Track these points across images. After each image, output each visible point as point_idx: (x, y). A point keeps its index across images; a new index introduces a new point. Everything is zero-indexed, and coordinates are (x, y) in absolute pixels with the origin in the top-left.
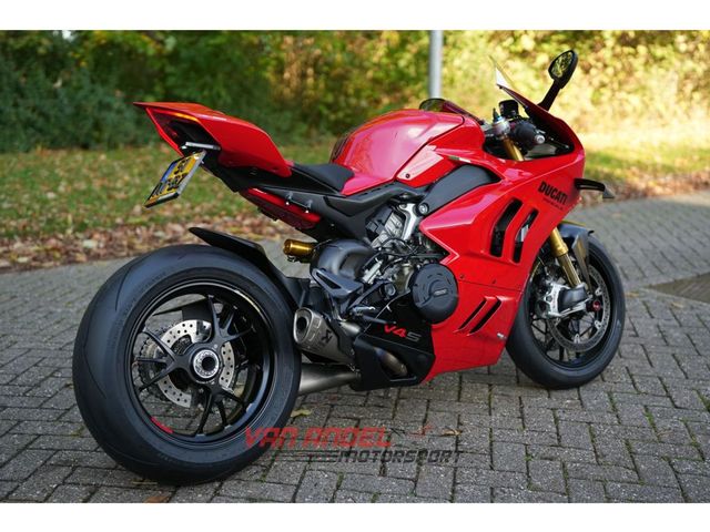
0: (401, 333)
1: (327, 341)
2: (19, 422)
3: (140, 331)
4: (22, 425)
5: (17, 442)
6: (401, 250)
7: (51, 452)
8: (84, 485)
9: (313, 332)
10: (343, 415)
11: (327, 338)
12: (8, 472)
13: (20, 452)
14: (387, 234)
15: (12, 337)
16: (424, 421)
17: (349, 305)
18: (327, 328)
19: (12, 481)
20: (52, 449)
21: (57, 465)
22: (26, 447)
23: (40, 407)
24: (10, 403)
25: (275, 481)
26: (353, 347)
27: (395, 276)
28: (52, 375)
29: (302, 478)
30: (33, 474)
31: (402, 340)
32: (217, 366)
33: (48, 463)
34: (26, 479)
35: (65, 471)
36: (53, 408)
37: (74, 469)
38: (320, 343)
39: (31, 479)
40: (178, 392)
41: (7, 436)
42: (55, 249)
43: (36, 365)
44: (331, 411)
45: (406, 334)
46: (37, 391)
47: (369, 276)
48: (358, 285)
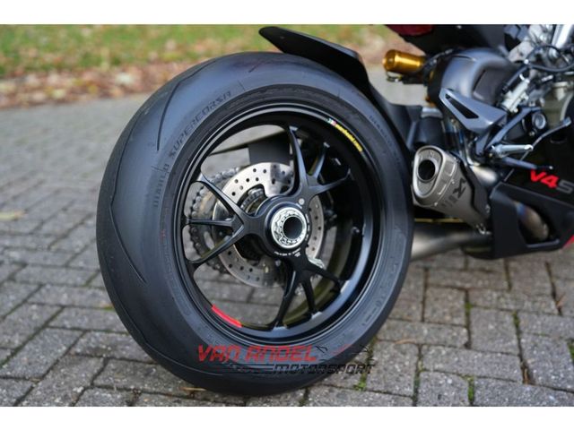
0: (551, 181)
1: (459, 196)
2: (41, 286)
3: (194, 180)
4: (43, 291)
5: (35, 317)
6: (549, 63)
7: (77, 334)
8: (120, 390)
9: (443, 182)
10: (444, 283)
11: (459, 190)
12: (20, 365)
13: (38, 331)
14: (531, 41)
15: (40, 176)
16: (554, 295)
17: (488, 142)
18: (461, 176)
19: (24, 379)
20: (78, 329)
21: (83, 356)
22: (46, 325)
23: (67, 266)
24: (31, 259)
25: (381, 388)
26: (489, 202)
27: (542, 101)
28: (82, 223)
29: (417, 383)
30: (51, 368)
31: (552, 192)
32: (304, 231)
33: (72, 352)
34: (43, 377)
35: (94, 364)
36: (81, 268)
37: (106, 361)
38: (451, 198)
39: (49, 377)
40: (248, 266)
41: (24, 307)
42: (91, 83)
43: (65, 209)
44: (426, 277)
45: (557, 183)
46: (64, 244)
47: (512, 101)
48: (500, 113)
